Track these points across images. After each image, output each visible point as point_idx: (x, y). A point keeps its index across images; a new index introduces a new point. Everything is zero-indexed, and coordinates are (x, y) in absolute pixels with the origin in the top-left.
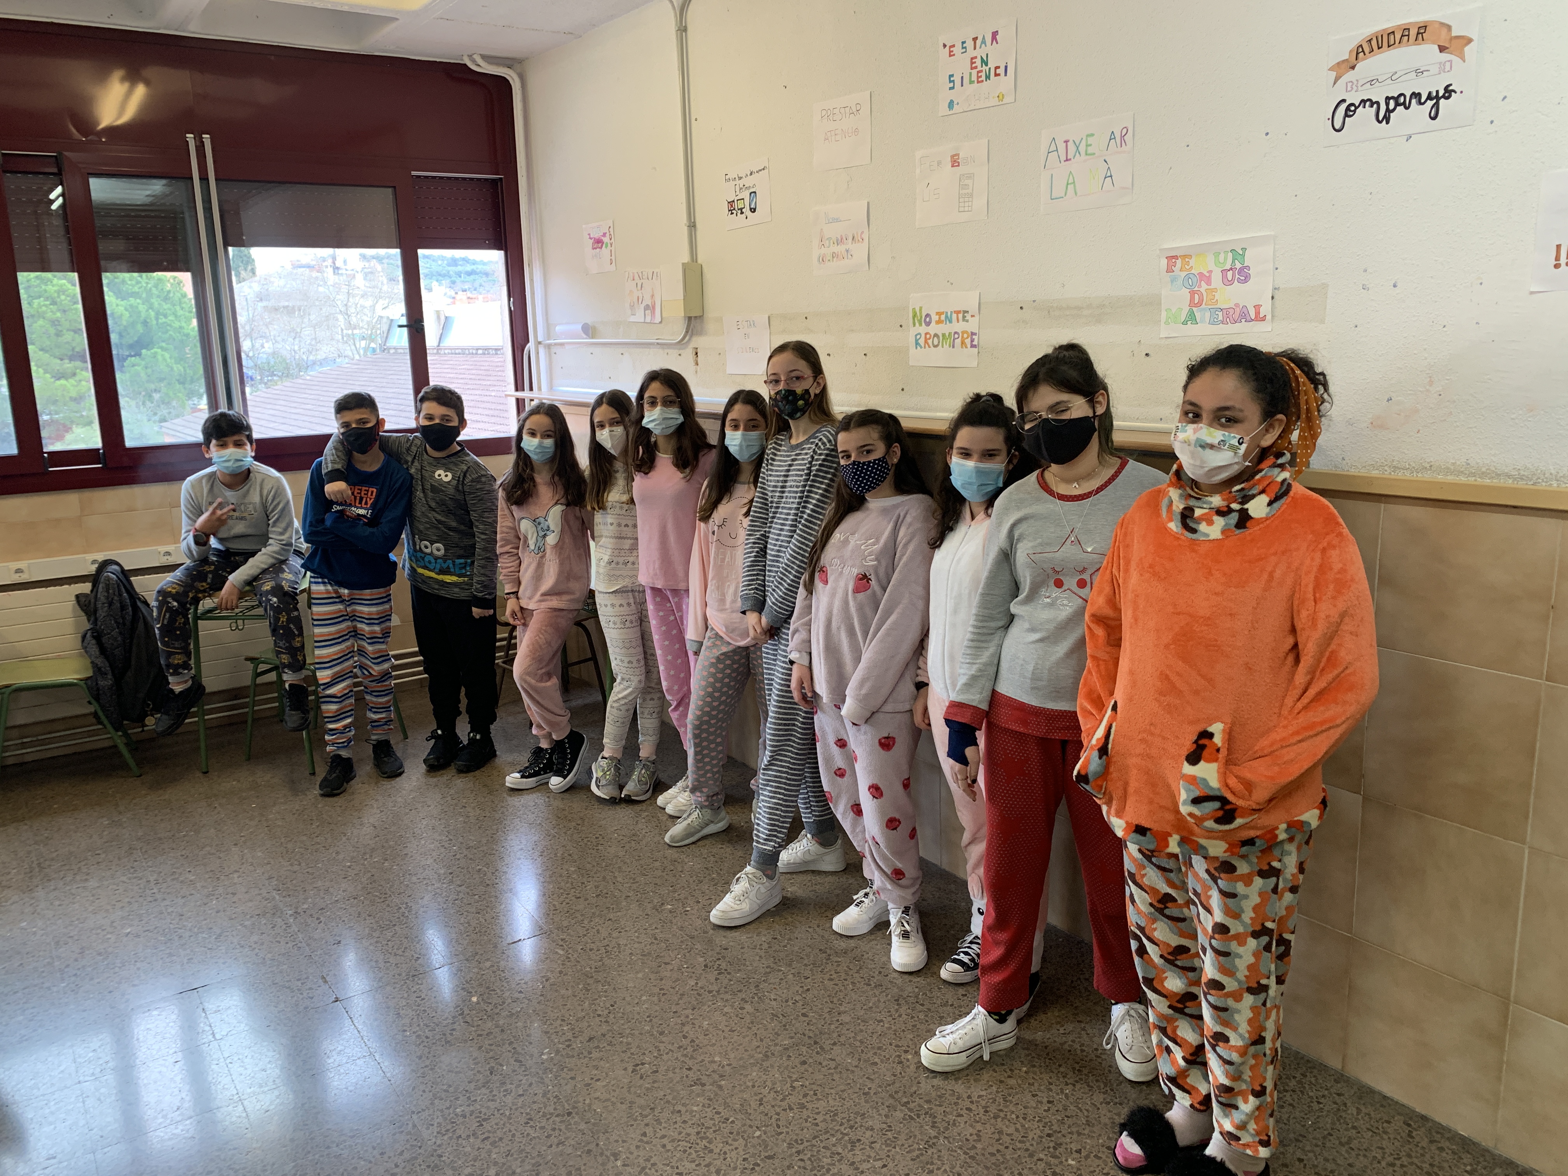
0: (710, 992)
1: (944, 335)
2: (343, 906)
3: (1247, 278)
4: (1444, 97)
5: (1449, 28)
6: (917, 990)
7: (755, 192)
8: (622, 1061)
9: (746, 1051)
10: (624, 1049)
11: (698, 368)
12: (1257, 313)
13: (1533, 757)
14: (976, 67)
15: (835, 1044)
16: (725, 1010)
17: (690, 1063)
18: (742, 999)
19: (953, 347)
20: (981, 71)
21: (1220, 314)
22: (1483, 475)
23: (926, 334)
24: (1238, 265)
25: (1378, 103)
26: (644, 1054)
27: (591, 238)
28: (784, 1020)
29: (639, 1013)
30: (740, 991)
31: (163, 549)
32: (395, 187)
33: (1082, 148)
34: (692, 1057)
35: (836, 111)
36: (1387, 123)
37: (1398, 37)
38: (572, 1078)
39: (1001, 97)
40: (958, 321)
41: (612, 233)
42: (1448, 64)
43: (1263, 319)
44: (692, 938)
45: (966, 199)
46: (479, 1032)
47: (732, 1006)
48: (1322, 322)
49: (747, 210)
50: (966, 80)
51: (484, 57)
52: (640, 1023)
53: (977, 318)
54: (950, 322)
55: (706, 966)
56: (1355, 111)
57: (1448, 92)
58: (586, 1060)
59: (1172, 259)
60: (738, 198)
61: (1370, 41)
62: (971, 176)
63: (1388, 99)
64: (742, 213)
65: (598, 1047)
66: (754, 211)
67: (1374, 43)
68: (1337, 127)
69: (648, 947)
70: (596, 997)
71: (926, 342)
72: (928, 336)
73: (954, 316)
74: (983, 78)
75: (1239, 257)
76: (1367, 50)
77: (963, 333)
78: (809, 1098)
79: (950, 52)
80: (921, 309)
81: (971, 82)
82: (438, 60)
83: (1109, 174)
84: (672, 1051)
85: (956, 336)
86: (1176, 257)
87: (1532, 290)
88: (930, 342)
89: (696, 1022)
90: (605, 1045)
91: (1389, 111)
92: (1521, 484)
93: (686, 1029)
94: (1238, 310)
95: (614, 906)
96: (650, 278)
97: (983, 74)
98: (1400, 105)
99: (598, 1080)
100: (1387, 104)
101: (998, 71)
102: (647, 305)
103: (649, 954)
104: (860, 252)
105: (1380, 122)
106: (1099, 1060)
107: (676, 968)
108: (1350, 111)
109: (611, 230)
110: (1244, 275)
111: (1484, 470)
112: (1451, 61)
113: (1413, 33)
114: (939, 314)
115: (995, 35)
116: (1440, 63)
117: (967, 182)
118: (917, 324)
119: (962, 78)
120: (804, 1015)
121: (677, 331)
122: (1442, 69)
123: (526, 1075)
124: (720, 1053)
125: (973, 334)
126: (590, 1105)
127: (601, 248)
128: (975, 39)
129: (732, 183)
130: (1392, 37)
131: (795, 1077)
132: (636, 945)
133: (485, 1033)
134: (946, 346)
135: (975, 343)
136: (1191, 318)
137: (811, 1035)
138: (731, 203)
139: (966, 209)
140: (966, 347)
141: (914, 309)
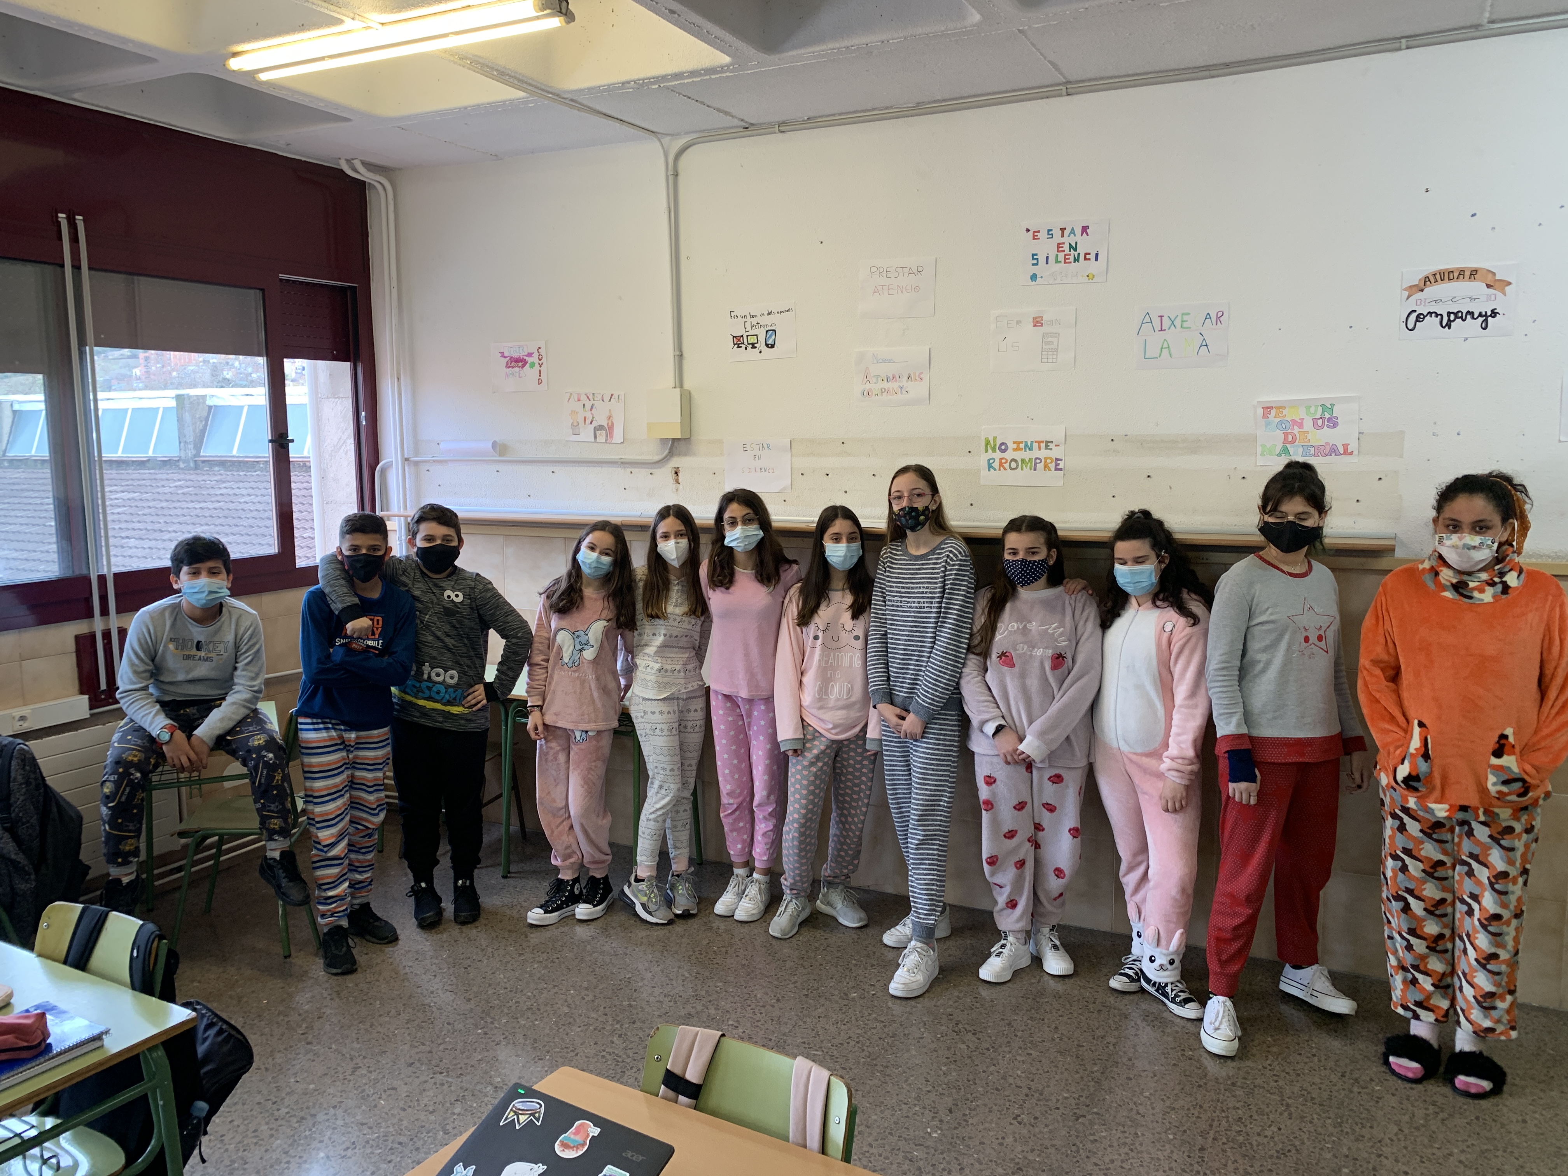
0: (987, 1050)
1: (1022, 460)
3: (1335, 425)
4: (1490, 316)
5: (1494, 274)
7: (774, 331)
8: (999, 1118)
9: (1077, 1083)
10: (987, 1110)
11: (680, 486)
12: (1346, 449)
14: (1064, 251)
16: (1019, 1058)
17: (1051, 1104)
18: (1020, 1048)
19: (1035, 470)
20: (1069, 255)
21: (1313, 449)
23: (1001, 459)
24: (1327, 416)
25: (1441, 315)
26: (1008, 1108)
27: (503, 356)
28: (1072, 1054)
29: (958, 1081)
32: (263, 290)
33: (1178, 323)
34: (1046, 1100)
35: (890, 270)
36: (1449, 328)
37: (1456, 275)
38: (982, 1144)
39: (1091, 276)
40: (1040, 449)
41: (542, 353)
42: (1493, 297)
43: (1351, 454)
45: (1050, 353)
47: (1019, 1055)
48: (1401, 456)
49: (761, 345)
50: (1052, 260)
51: (364, 163)
53: (1062, 447)
54: (1031, 449)
56: (1424, 319)
58: (972, 1128)
59: (1267, 409)
60: (748, 334)
61: (1435, 275)
62: (1055, 335)
63: (1449, 313)
64: (754, 347)
66: (771, 347)
67: (1438, 276)
68: (1410, 327)
71: (1001, 465)
72: (1004, 461)
73: (1036, 445)
74: (1072, 259)
75: (1328, 410)
76: (1432, 280)
77: (1046, 459)
79: (1034, 236)
80: (995, 438)
81: (1057, 262)
82: (303, 159)
83: (1204, 344)
85: (1038, 461)
86: (1272, 408)
87: (1561, 440)
88: (1007, 465)
91: (1450, 322)
94: (1328, 447)
96: (607, 400)
97: (1072, 257)
98: (1459, 318)
100: (1449, 316)
101: (1088, 256)
102: (601, 426)
104: (917, 389)
105: (1444, 328)
108: (1420, 318)
109: (542, 350)
110: (1333, 423)
112: (1495, 295)
113: (1467, 274)
114: (1018, 443)
115: (1085, 229)
116: (1488, 295)
117: (1050, 339)
118: (990, 451)
119: (1047, 258)
121: (653, 451)
122: (1489, 298)
125: (1057, 459)
127: (523, 366)
128: (1063, 230)
129: (739, 320)
130: (1452, 274)
134: (1027, 469)
135: (1060, 467)
136: (1285, 452)
138: (738, 338)
139: (1050, 360)
140: (1050, 470)
141: (986, 439)
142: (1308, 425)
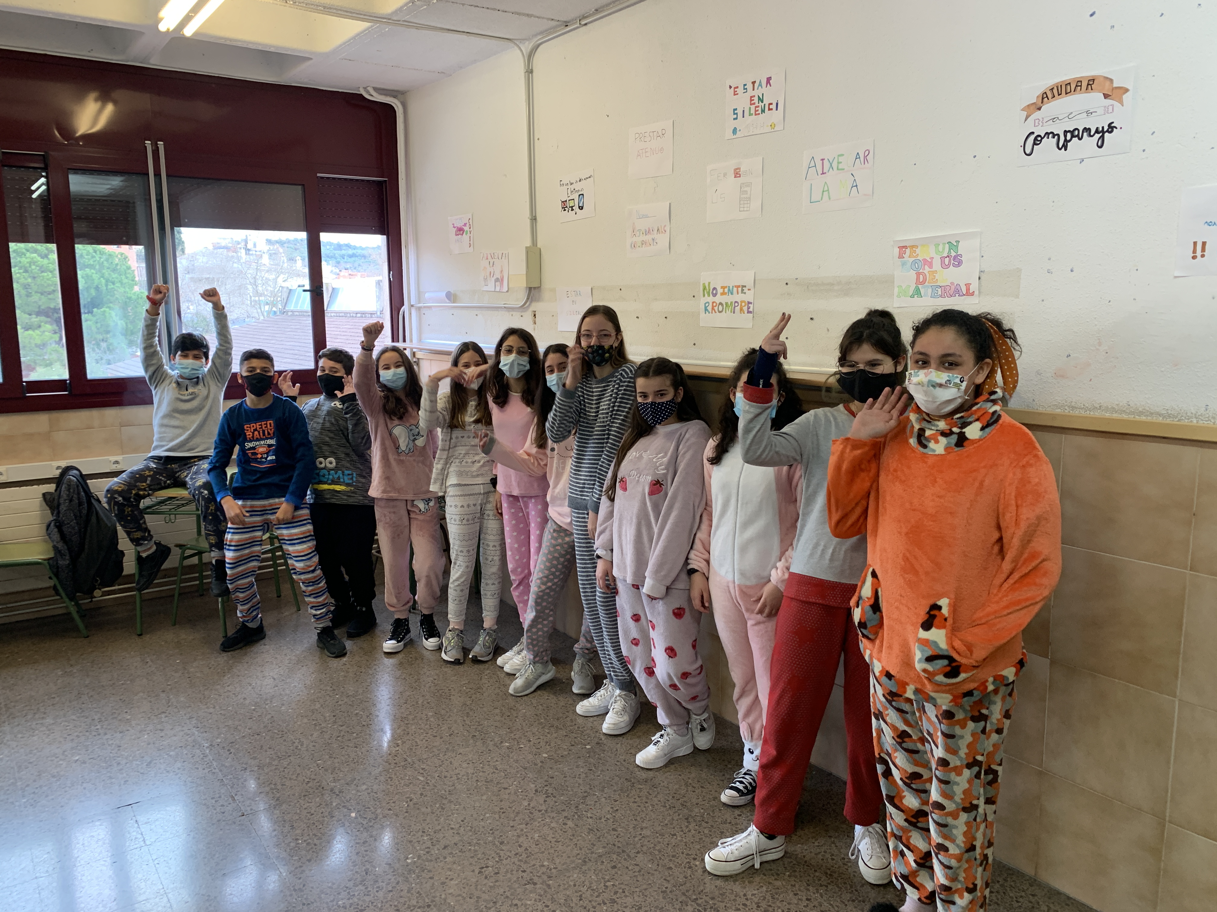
0: (540, 811)
1: (727, 303)
2: (249, 740)
3: (960, 263)
4: (1107, 131)
5: (1111, 81)
6: (702, 811)
7: (583, 195)
8: (471, 864)
9: (569, 857)
10: (472, 855)
11: (536, 326)
12: (968, 289)
13: (1181, 630)
14: (754, 104)
15: (638, 852)
16: (552, 825)
17: (524, 866)
18: (565, 817)
19: (734, 312)
20: (758, 107)
21: (940, 290)
22: (1141, 413)
23: (713, 303)
24: (953, 254)
25: (1058, 135)
26: (488, 859)
27: (454, 227)
28: (598, 834)
29: (484, 827)
30: (564, 810)
31: (113, 458)
32: (303, 185)
33: (835, 165)
34: (526, 862)
35: (646, 134)
36: (1066, 150)
37: (1073, 86)
38: (431, 878)
39: (773, 126)
40: (738, 293)
41: (471, 223)
42: (1110, 108)
43: (972, 294)
44: (525, 769)
45: (746, 202)
46: (357, 841)
47: (557, 822)
48: (1017, 296)
49: (576, 208)
50: (746, 113)
51: (375, 89)
52: (485, 834)
53: (752, 291)
54: (732, 294)
55: (536, 791)
56: (1041, 141)
57: (1111, 128)
58: (442, 864)
59: (903, 248)
60: (570, 198)
61: (1052, 89)
62: (749, 185)
63: (1066, 132)
64: (573, 210)
65: (451, 853)
66: (582, 209)
67: (1055, 91)
68: (1028, 152)
69: (491, 775)
70: (450, 814)
71: (713, 307)
72: (715, 304)
73: (735, 289)
74: (760, 112)
75: (954, 248)
76: (1050, 96)
77: (742, 302)
78: (618, 896)
79: (735, 91)
80: (709, 283)
81: (750, 114)
82: (340, 91)
83: (855, 184)
84: (510, 857)
85: (736, 304)
86: (906, 247)
87: (1176, 275)
88: (716, 308)
89: (528, 834)
90: (457, 852)
91: (1066, 141)
92: (1169, 421)
93: (521, 840)
94: (953, 287)
95: (464, 744)
96: (500, 258)
97: (760, 109)
98: (1075, 137)
99: (452, 879)
100: (1065, 136)
101: (771, 107)
102: (498, 278)
103: (492, 781)
104: (663, 240)
105: (1060, 149)
106: (846, 867)
107: (513, 792)
108: (1038, 141)
109: (471, 221)
110: (957, 261)
111: (1140, 409)
112: (1113, 105)
113: (1084, 84)
114: (724, 288)
115: (769, 80)
116: (1105, 107)
117: (746, 189)
118: (706, 295)
119: (744, 111)
120: (614, 830)
121: (520, 298)
122: (1106, 111)
123: (394, 875)
124: (548, 859)
125: (749, 303)
126: (445, 900)
127: (462, 234)
128: (754, 83)
129: (565, 187)
130: (1069, 87)
131: (607, 878)
132: (481, 774)
133: (362, 841)
134: (728, 312)
135: (751, 310)
136: (917, 293)
137: (620, 845)
138: (564, 202)
139: (745, 209)
140: (744, 313)
141: (704, 284)
142: (937, 264)
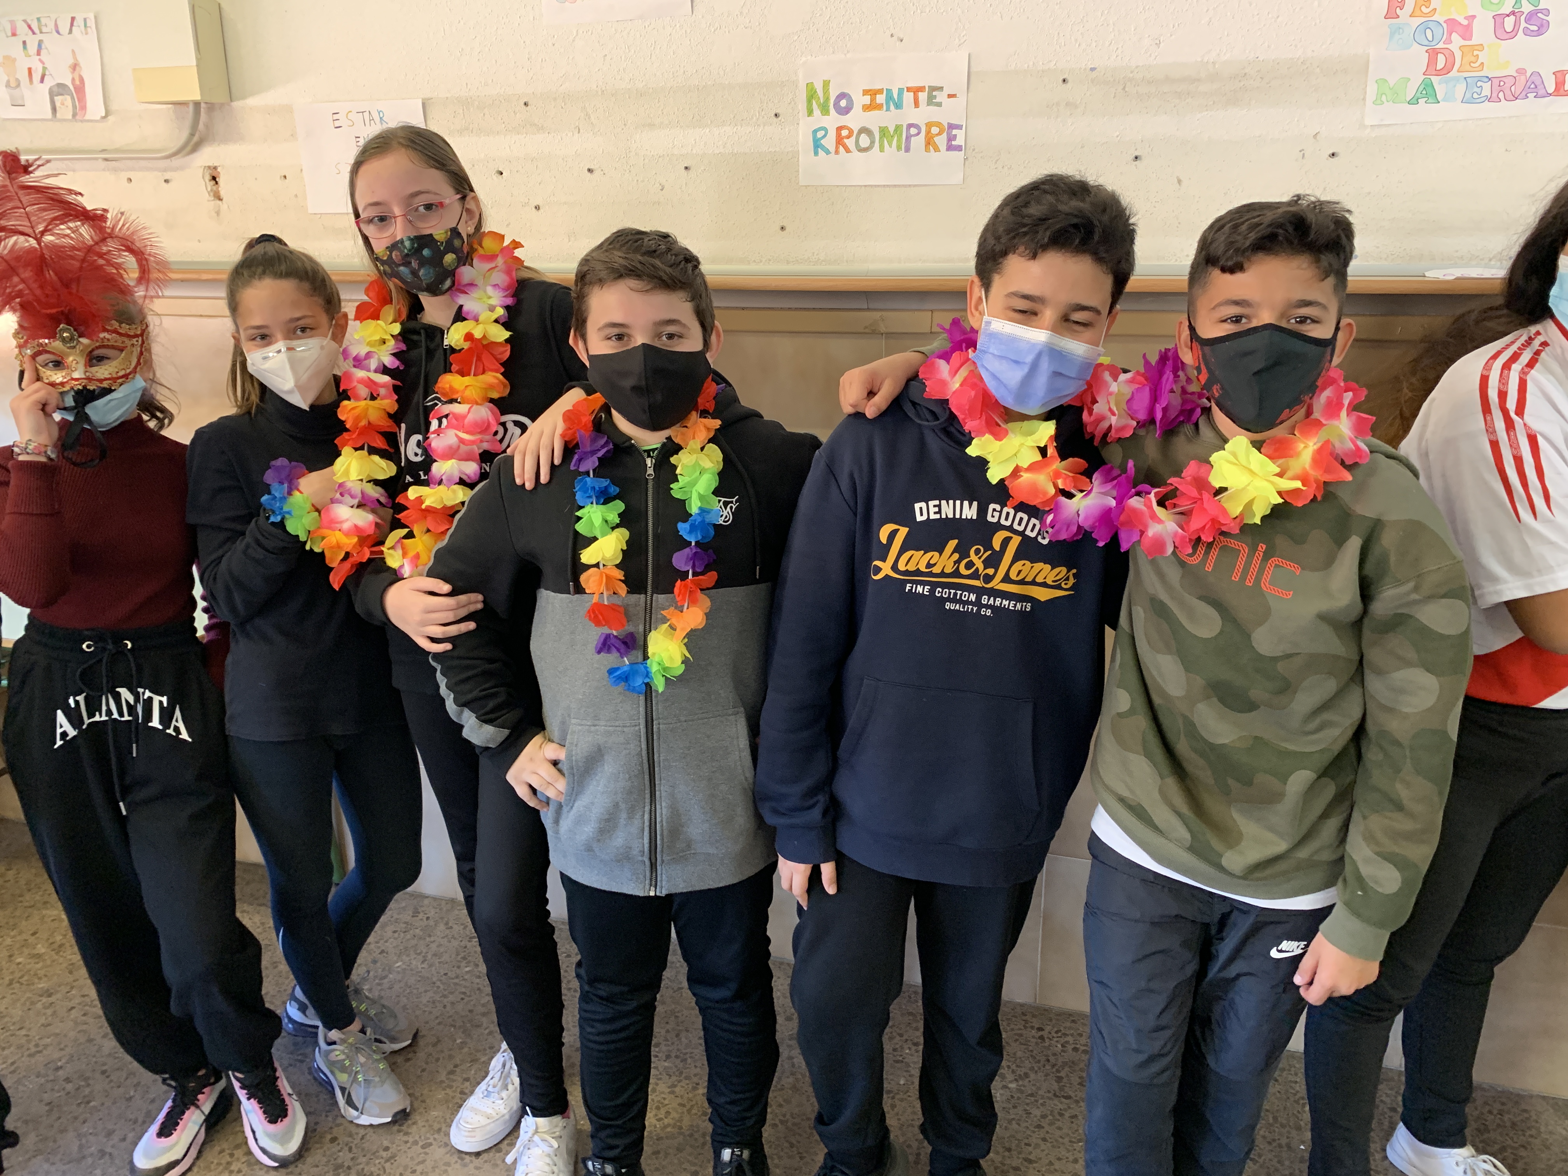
1: (883, 130)
3: (1542, 28)
11: (224, 206)
12: (1560, 83)
19: (907, 150)
21: (1486, 85)
23: (840, 129)
24: (1527, 8)
40: (917, 104)
53: (961, 100)
54: (898, 106)
71: (840, 141)
72: (844, 133)
73: (908, 97)
77: (929, 125)
80: (826, 84)
85: (913, 131)
88: (850, 143)
94: (1522, 80)
96: (64, 30)
110: (1536, 23)
114: (872, 93)
118: (817, 112)
125: (951, 127)
134: (890, 149)
135: (959, 141)
136: (1428, 93)
140: (937, 149)
141: (810, 88)
142: (1483, 31)
